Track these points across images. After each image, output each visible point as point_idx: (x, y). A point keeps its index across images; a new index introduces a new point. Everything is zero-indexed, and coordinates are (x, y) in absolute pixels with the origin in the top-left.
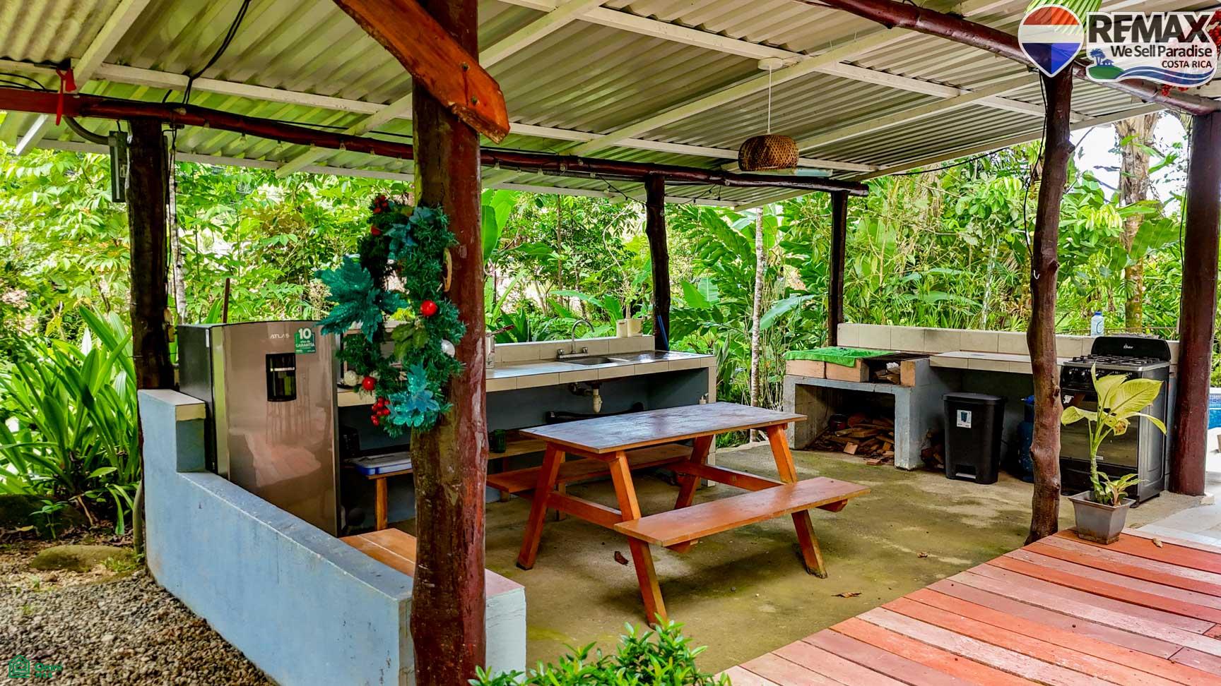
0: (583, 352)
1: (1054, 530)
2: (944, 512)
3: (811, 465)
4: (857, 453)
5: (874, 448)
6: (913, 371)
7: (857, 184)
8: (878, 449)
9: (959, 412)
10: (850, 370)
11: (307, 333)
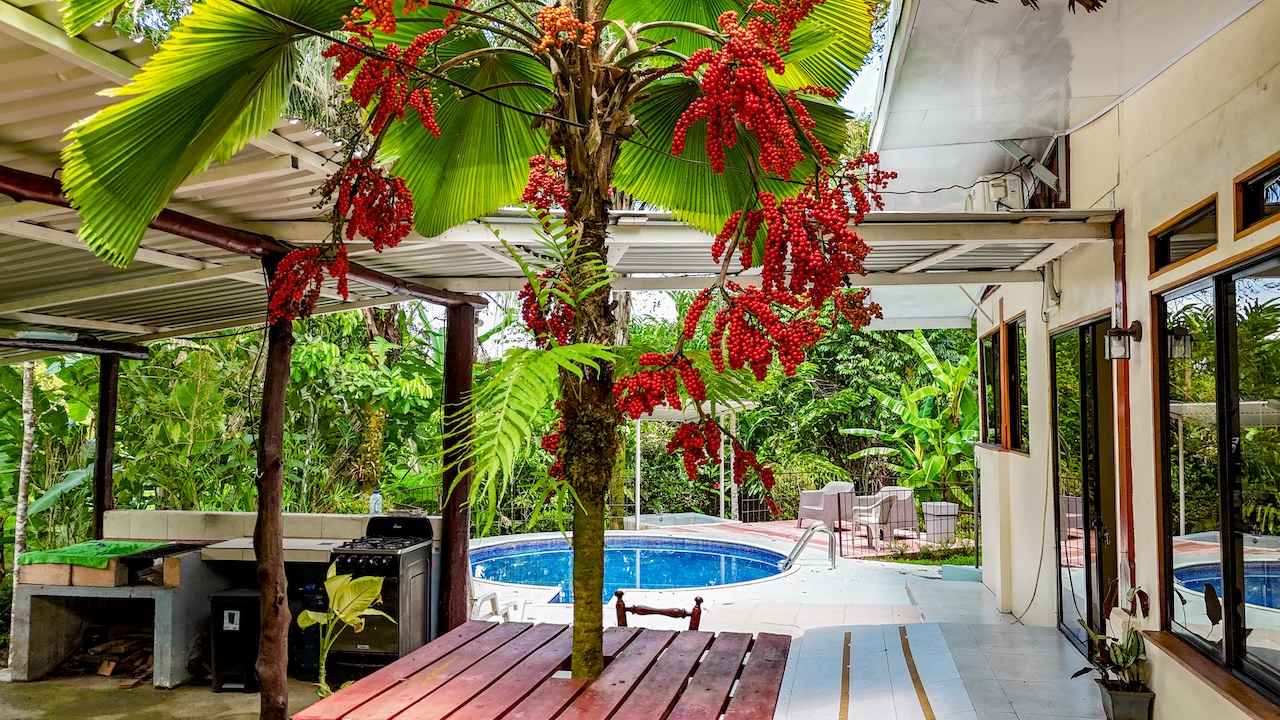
4: (115, 673)
6: (178, 568)
7: (132, 346)
9: (226, 613)
10: (103, 574)
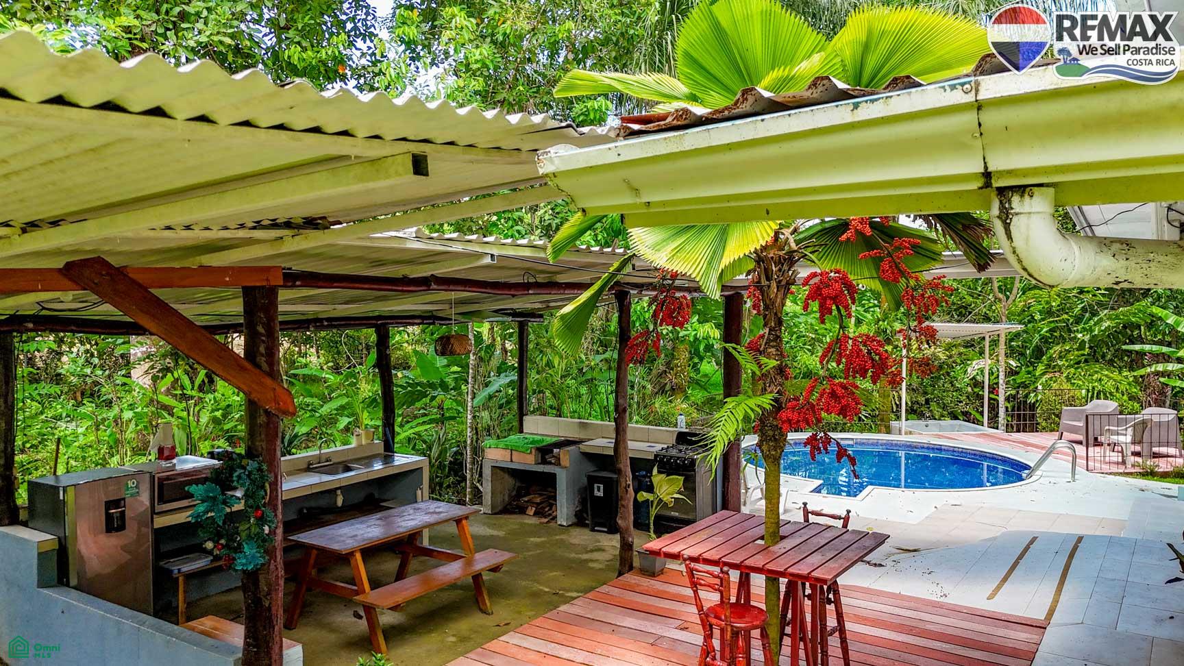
0: (327, 461)
1: (631, 568)
2: (580, 559)
3: (500, 527)
4: (536, 514)
5: (547, 509)
6: (568, 456)
7: (534, 315)
8: (549, 510)
9: (596, 485)
10: (528, 456)
11: (133, 483)
